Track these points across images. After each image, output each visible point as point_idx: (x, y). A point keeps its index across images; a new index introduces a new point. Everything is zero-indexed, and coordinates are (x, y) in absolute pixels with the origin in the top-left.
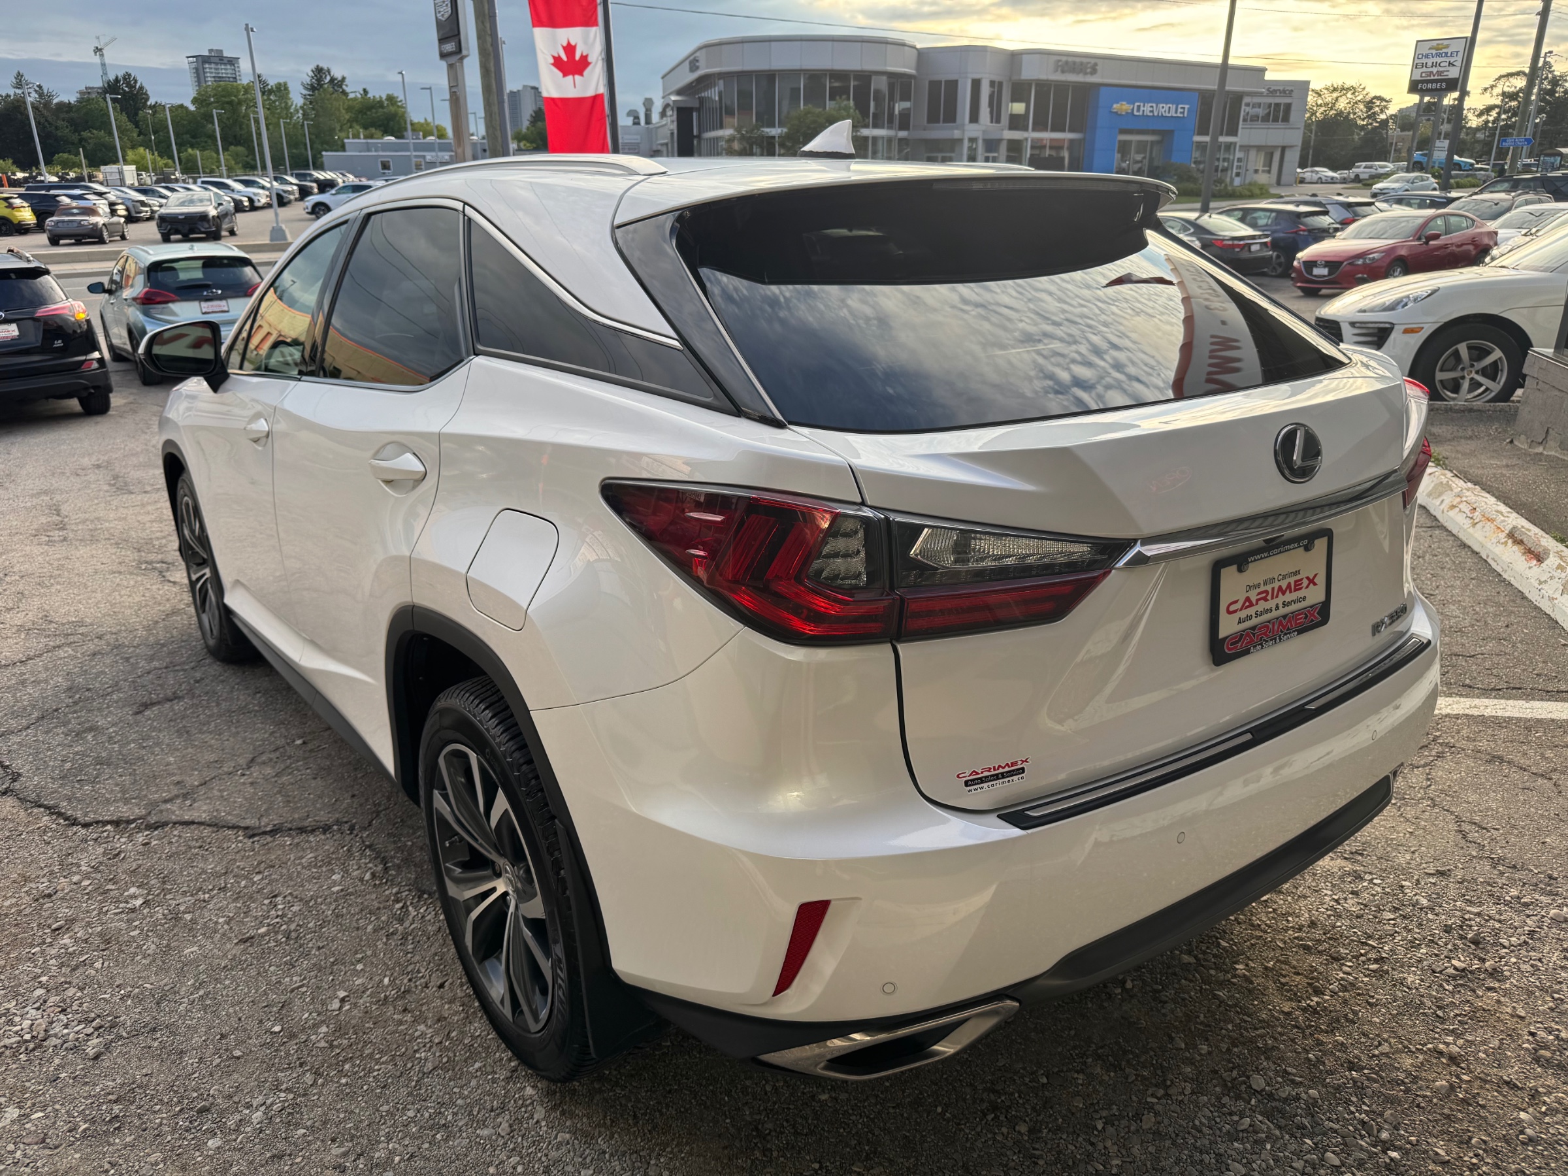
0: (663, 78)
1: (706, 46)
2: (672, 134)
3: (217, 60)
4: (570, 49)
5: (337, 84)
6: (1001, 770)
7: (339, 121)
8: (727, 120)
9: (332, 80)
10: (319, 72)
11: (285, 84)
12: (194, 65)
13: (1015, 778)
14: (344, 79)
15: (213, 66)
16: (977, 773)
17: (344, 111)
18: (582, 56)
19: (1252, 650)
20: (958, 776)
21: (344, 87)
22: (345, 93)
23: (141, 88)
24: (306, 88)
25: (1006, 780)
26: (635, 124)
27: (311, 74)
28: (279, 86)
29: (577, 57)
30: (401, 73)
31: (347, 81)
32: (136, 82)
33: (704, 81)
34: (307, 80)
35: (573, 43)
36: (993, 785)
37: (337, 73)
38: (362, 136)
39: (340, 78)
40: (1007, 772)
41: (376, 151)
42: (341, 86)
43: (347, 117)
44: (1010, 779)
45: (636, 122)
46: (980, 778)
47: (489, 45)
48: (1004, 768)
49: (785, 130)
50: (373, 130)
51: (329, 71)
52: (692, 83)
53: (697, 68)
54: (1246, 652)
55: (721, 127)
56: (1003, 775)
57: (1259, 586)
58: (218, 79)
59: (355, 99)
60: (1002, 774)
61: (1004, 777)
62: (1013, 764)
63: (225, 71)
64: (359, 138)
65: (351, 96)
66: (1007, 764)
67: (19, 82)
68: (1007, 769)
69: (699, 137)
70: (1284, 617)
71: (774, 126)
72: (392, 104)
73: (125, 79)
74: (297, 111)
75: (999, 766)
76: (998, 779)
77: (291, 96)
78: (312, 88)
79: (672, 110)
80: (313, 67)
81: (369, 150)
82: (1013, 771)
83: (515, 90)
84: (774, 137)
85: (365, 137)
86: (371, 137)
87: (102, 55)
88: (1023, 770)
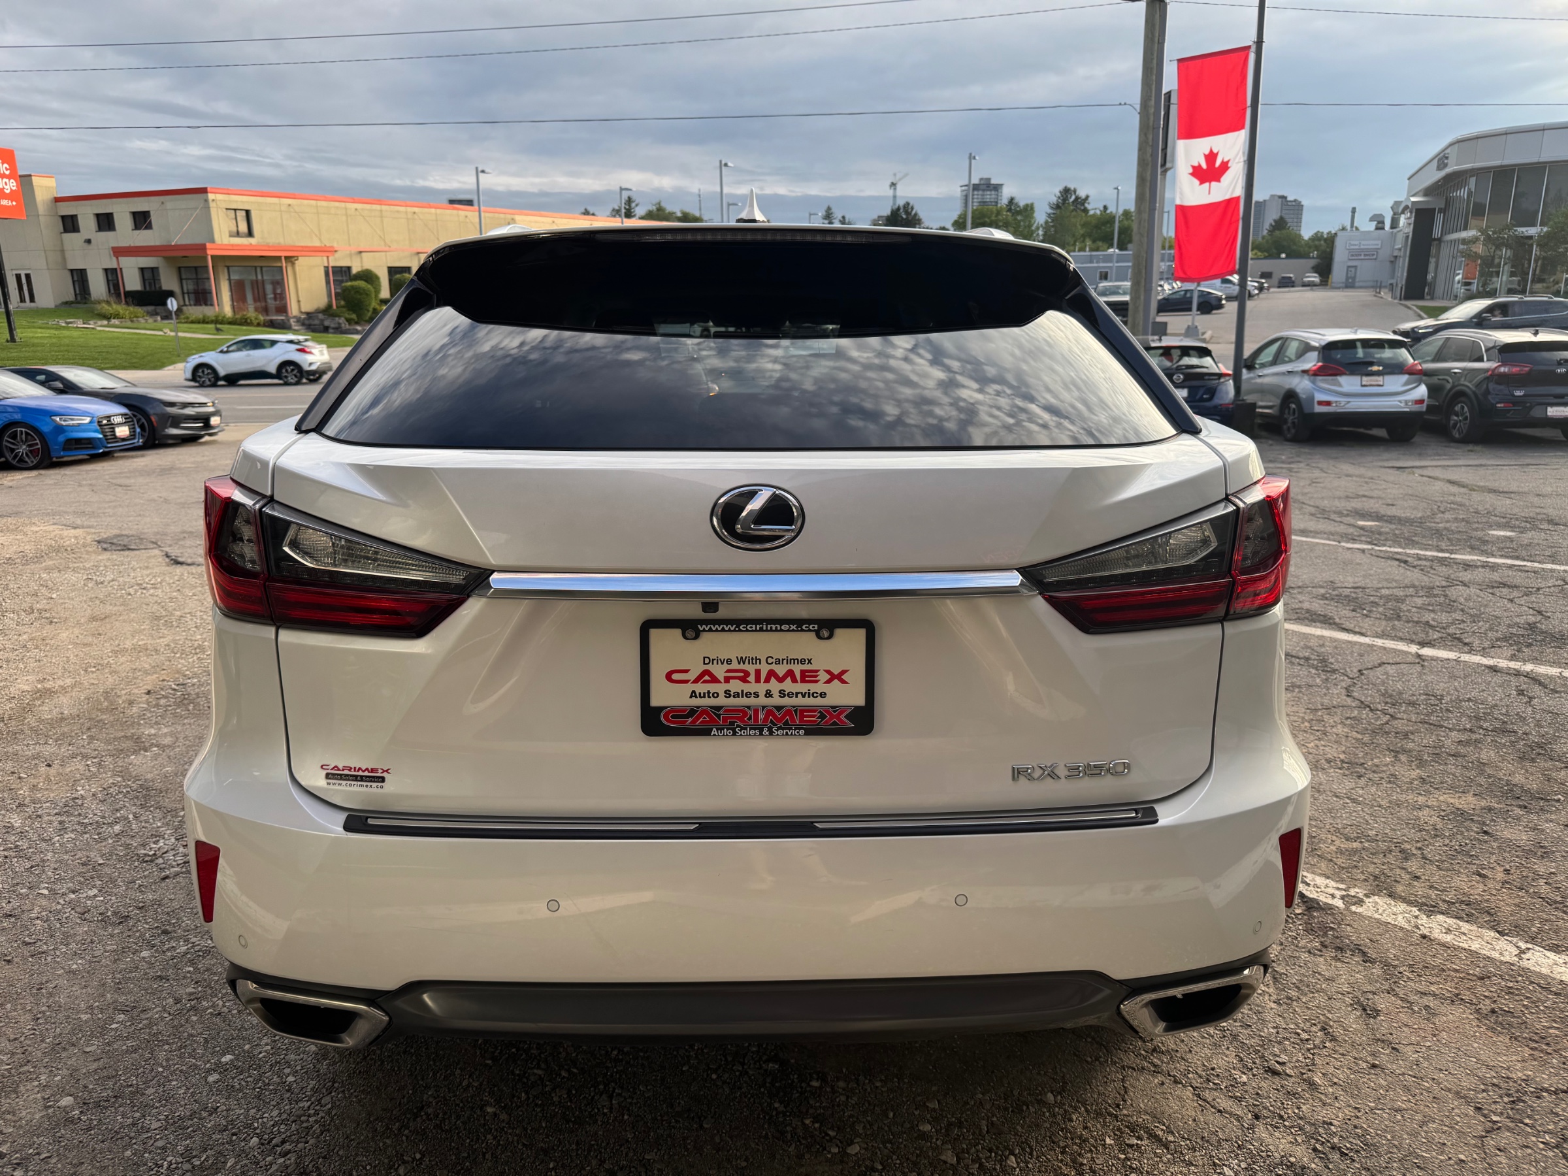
0: (1409, 179)
1: (1459, 141)
2: (1408, 237)
3: (984, 187)
4: (1211, 157)
5: (1081, 202)
6: (361, 773)
7: (1074, 236)
8: (1472, 222)
9: (1077, 198)
10: (1066, 191)
11: (1032, 205)
12: (964, 193)
13: (374, 785)
14: (1087, 197)
15: (980, 192)
16: (339, 770)
17: (1079, 227)
18: (1223, 162)
19: (714, 731)
20: (322, 767)
21: (1086, 205)
22: (1086, 211)
23: (916, 214)
24: (1052, 208)
25: (365, 784)
26: (1377, 228)
27: (1059, 194)
28: (1027, 205)
29: (1218, 164)
30: (1117, 188)
31: (1090, 199)
32: (912, 208)
33: (1454, 180)
34: (1054, 200)
35: (1215, 151)
36: (350, 785)
37: (1082, 193)
38: (1087, 249)
39: (1084, 197)
40: (367, 777)
41: (1097, 262)
42: (1083, 204)
43: (1082, 232)
44: (369, 784)
45: (1380, 226)
46: (341, 775)
47: (1149, 155)
48: (364, 771)
49: (1545, 229)
50: (1100, 243)
51: (1075, 191)
52: (1439, 181)
53: (1446, 165)
54: (705, 732)
55: (1465, 229)
56: (362, 779)
57: (729, 661)
58: (983, 203)
59: (1094, 215)
60: (362, 776)
61: (362, 780)
62: (373, 770)
63: (989, 196)
64: (1085, 251)
65: (1091, 213)
66: (367, 769)
67: (828, 216)
68: (366, 773)
69: (1439, 240)
70: (779, 708)
71: (1534, 225)
72: (1127, 219)
73: (904, 207)
74: (1038, 228)
75: (360, 769)
76: (356, 780)
77: (1035, 215)
78: (1057, 207)
79: (1411, 212)
80: (1061, 188)
81: (1091, 262)
82: (373, 777)
83: (1261, 200)
84: (1531, 237)
85: (1091, 250)
86: (1097, 249)
87: (895, 189)
88: (383, 780)
